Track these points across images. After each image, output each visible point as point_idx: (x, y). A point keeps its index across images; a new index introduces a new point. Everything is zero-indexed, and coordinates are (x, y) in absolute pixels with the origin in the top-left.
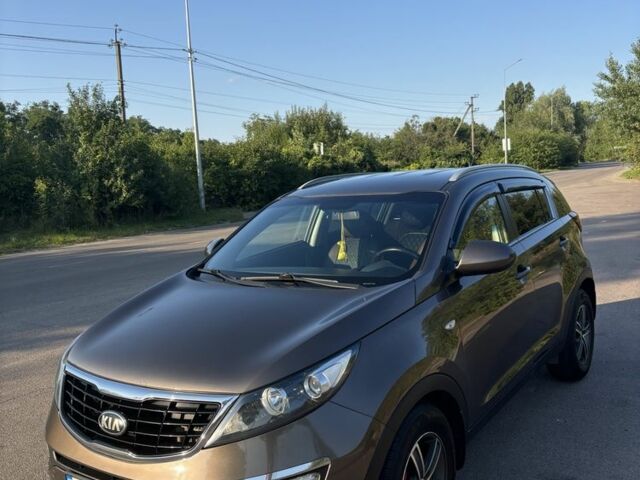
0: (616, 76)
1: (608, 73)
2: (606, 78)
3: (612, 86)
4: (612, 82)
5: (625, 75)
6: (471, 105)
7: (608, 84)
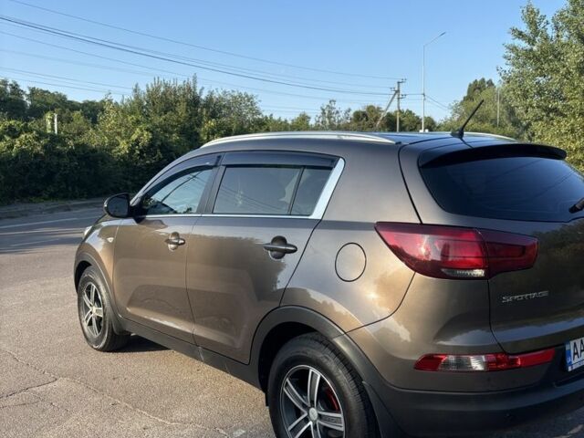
0: (536, 33)
1: (524, 28)
2: (520, 35)
3: (529, 47)
4: (531, 42)
5: (551, 32)
6: (398, 92)
7: (523, 44)
